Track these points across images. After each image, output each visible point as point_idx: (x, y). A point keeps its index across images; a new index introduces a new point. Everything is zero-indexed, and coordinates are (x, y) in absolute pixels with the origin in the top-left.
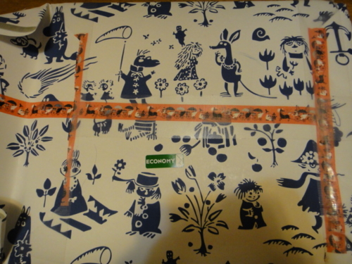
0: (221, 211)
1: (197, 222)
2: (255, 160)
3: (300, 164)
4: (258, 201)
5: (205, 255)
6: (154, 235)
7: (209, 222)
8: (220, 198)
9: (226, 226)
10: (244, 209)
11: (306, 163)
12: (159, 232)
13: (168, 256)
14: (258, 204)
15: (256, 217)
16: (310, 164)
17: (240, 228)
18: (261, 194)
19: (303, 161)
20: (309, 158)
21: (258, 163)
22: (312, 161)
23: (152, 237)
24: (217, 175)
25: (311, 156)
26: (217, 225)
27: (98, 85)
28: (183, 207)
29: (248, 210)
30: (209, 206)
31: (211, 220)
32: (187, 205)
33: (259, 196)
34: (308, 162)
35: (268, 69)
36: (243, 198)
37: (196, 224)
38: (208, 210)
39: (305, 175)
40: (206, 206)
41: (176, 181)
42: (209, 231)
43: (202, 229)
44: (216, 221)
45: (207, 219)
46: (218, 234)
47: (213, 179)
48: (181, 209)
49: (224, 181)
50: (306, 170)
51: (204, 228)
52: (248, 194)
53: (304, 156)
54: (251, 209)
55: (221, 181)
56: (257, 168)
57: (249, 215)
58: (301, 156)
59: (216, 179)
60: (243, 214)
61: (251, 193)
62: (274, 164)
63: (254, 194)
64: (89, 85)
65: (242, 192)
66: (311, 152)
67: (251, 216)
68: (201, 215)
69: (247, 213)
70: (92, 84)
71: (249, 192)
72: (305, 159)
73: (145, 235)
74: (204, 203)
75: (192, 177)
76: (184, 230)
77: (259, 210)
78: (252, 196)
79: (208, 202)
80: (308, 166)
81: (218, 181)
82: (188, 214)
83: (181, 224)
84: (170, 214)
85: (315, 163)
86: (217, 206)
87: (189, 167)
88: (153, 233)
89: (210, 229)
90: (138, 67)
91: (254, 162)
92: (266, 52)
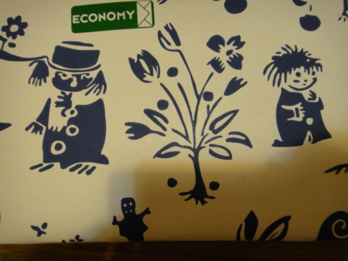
0: (235, 112)
1: (186, 137)
2: (306, 7)
4: (313, 89)
5: (204, 203)
6: (94, 168)
7: (212, 135)
8: (234, 86)
9: (247, 142)
10: (284, 107)
12: (104, 161)
13: (123, 209)
14: (313, 95)
15: (310, 121)
17: (277, 144)
18: (318, 74)
21: (311, 13)
23: (89, 173)
24: (226, 41)
26: (228, 140)
28: (156, 109)
29: (292, 108)
30: (211, 103)
31: (215, 132)
32: (162, 105)
33: (315, 80)
36: (283, 85)
37: (182, 141)
38: (209, 113)
40: (204, 103)
41: (139, 57)
42: (211, 152)
43: (196, 151)
44: (225, 133)
45: (207, 130)
46: (230, 158)
47: (217, 50)
48: (149, 113)
49: (240, 51)
51: (200, 148)
52: (292, 76)
54: (299, 106)
55: (234, 52)
56: (310, 23)
57: (295, 118)
59: (224, 49)
60: (282, 116)
61: (298, 74)
62: (345, 14)
63: (306, 76)
65: (279, 71)
67: (300, 119)
68: (194, 123)
69: (290, 114)
71: (294, 72)
73: (72, 170)
74: (198, 97)
75: (173, 46)
76: (158, 155)
77: (314, 108)
78: (301, 79)
79: (208, 96)
81: (229, 53)
82: (166, 121)
83: (152, 143)
84: (127, 124)
86: (227, 104)
87: (166, 28)
88: (91, 165)
89: (215, 150)
91: (303, 11)
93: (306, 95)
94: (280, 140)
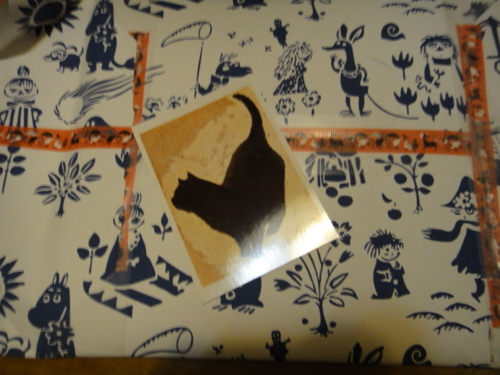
0: (346, 275)
1: (314, 291)
2: (392, 204)
3: (453, 209)
4: (398, 260)
5: (326, 335)
6: (253, 310)
7: (330, 289)
8: (345, 257)
9: (354, 295)
10: (379, 272)
11: (460, 207)
12: (260, 305)
13: (273, 338)
14: (398, 264)
15: (396, 282)
16: (466, 208)
17: (374, 297)
18: (401, 250)
19: (457, 205)
20: (464, 201)
21: (396, 208)
22: (468, 205)
23: (251, 312)
24: (340, 225)
25: (467, 199)
26: (343, 294)
27: (167, 104)
28: (293, 270)
29: (384, 273)
30: (330, 268)
31: (333, 288)
32: (298, 268)
33: (399, 254)
34: (463, 206)
35: (404, 78)
36: (378, 256)
37: (311, 293)
38: (329, 274)
39: (459, 224)
40: (325, 268)
42: (331, 302)
43: (321, 300)
44: (340, 289)
45: (328, 286)
46: (343, 305)
48: (290, 273)
49: (349, 233)
50: (461, 218)
51: (323, 298)
52: (383, 251)
53: (457, 199)
54: (388, 271)
55: (346, 233)
56: (395, 215)
57: (386, 280)
58: (454, 198)
59: (339, 231)
60: (377, 278)
61: (388, 250)
62: (417, 208)
63: (392, 251)
64: (153, 105)
65: (375, 247)
66: (467, 193)
67: (389, 280)
68: (319, 281)
69: (383, 276)
70: (158, 103)
71: (385, 248)
72: (459, 202)
73: (240, 310)
74: (322, 264)
76: (296, 302)
77: (398, 273)
78: (390, 253)
79: (329, 263)
80: (463, 212)
81: (342, 234)
82: (300, 278)
83: (291, 294)
84: (276, 280)
85: (472, 207)
86: (341, 269)
88: (252, 307)
89: (333, 300)
90: (222, 78)
91: (390, 206)
92: (401, 56)
93: (393, 264)
94: (376, 294)
